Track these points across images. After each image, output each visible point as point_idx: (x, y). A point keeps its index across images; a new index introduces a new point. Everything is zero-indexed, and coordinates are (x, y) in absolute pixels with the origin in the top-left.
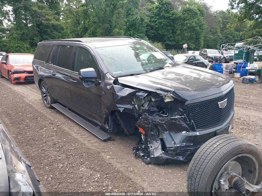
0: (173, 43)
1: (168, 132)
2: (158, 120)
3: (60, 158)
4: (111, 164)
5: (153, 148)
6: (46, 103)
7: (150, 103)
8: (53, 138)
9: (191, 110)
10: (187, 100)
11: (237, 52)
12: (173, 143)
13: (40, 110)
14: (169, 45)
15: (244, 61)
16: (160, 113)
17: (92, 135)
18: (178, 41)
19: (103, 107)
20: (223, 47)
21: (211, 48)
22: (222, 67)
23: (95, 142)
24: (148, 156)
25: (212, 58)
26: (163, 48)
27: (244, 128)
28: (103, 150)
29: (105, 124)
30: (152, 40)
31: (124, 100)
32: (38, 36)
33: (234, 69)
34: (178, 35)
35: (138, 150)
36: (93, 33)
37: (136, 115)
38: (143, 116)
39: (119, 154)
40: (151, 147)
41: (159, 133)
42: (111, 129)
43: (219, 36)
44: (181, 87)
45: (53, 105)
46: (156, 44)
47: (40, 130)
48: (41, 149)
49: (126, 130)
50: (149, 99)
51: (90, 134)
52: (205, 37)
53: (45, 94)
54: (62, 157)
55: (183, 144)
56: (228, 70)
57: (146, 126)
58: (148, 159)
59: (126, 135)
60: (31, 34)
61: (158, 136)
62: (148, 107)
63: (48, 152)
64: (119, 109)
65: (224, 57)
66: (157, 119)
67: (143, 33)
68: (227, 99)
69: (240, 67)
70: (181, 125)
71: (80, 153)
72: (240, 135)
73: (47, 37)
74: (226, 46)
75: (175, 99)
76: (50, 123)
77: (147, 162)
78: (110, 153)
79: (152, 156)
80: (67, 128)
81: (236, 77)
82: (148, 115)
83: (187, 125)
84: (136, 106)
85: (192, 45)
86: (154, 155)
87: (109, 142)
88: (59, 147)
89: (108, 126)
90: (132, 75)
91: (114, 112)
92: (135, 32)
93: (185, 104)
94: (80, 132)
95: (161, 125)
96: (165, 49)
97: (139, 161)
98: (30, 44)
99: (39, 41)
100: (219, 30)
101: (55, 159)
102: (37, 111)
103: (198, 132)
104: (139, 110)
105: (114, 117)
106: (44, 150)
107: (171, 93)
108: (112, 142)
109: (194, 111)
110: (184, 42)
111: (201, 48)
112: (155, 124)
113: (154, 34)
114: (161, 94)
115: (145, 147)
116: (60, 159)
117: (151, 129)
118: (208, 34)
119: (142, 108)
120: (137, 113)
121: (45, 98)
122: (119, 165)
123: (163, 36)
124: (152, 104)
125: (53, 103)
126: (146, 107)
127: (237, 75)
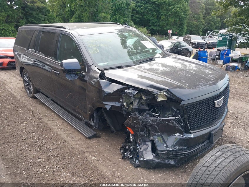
0: (158, 28)
1: (159, 134)
2: (149, 121)
3: (39, 160)
4: (96, 167)
5: (142, 149)
6: (28, 92)
7: (140, 101)
8: (34, 134)
9: (186, 111)
10: (183, 100)
11: (220, 39)
12: (165, 146)
13: (22, 100)
14: (153, 30)
15: (227, 48)
16: (151, 111)
17: (76, 131)
18: (163, 27)
19: (87, 103)
20: (208, 34)
21: (194, 34)
22: (207, 54)
23: (79, 139)
24: (137, 158)
25: (195, 44)
26: (148, 33)
27: (233, 121)
28: (87, 150)
29: (90, 120)
30: (138, 25)
31: (111, 97)
32: (23, 18)
33: (217, 56)
34: (163, 20)
35: (125, 150)
36: (79, 16)
37: (124, 113)
38: (132, 115)
39: (106, 155)
40: (141, 149)
41: (149, 133)
42: (97, 126)
43: (202, 22)
44: (176, 85)
45: (36, 95)
46: (142, 29)
47: (20, 124)
48: (19, 149)
49: (112, 128)
50: (140, 96)
51: (74, 130)
52: (188, 23)
53: (27, 82)
54: (43, 158)
55: (176, 147)
56: (211, 57)
57: (135, 126)
58: (137, 161)
59: (113, 132)
60: (16, 16)
61: (149, 137)
62: (138, 105)
63: (27, 152)
64: (106, 106)
65: (207, 43)
66: (149, 119)
67: (129, 18)
68: (223, 96)
69: (224, 54)
70: (174, 127)
71: (62, 154)
72: (230, 130)
73: (33, 19)
74: (212, 33)
75: (168, 98)
76: (31, 116)
77: (136, 165)
78: (96, 153)
79: (142, 159)
80: (49, 122)
81: (219, 64)
82: (137, 114)
83: (181, 127)
84: (125, 104)
85: (176, 30)
86: (143, 158)
87: (95, 139)
88: (40, 146)
89: (94, 123)
90: (120, 67)
91: (99, 109)
92: (121, 17)
93: (180, 104)
94: (63, 127)
95: (152, 126)
96: (150, 34)
97: (127, 163)
98: (16, 26)
99: (24, 24)
100: (201, 17)
101: (34, 162)
102: (19, 101)
103: (192, 135)
104: (128, 109)
105: (100, 113)
106: (23, 150)
107: (164, 91)
108: (97, 139)
109: (189, 112)
110: (168, 27)
111: (184, 34)
112: (145, 125)
113: (139, 19)
114: (153, 92)
115: (133, 148)
116: (39, 162)
117: (141, 130)
118: (191, 20)
119: (131, 106)
120: (125, 111)
121: (27, 87)
122: (105, 169)
123: (149, 20)
124: (143, 101)
125: (36, 93)
126: (136, 105)
127: (220, 62)
